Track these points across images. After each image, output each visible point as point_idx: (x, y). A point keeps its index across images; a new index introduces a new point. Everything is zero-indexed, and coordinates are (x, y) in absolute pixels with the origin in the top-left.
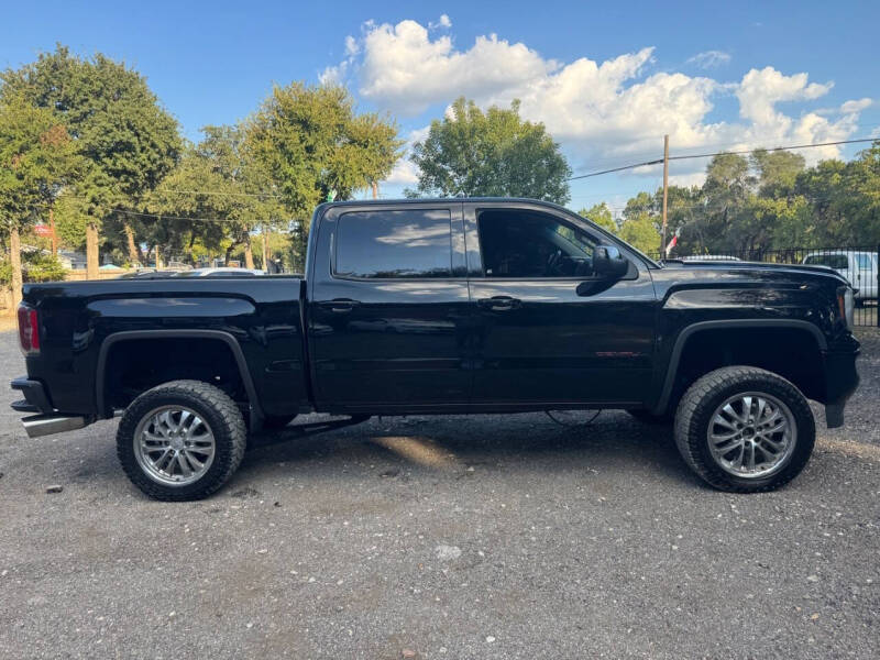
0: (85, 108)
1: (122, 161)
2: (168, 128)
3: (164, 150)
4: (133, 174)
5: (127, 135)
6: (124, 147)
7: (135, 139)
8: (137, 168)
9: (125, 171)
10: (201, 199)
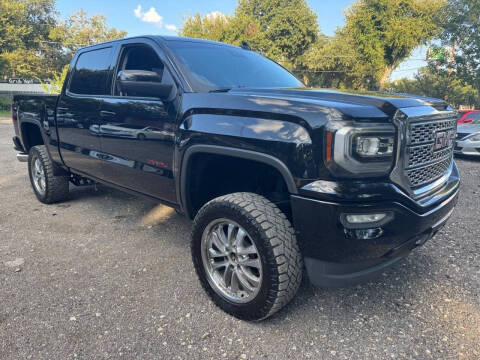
0: (271, 14)
1: (285, 41)
2: (310, 20)
3: (305, 32)
4: (290, 47)
5: (287, 26)
6: (285, 33)
7: (291, 28)
8: (291, 44)
9: (285, 46)
10: (337, 60)
